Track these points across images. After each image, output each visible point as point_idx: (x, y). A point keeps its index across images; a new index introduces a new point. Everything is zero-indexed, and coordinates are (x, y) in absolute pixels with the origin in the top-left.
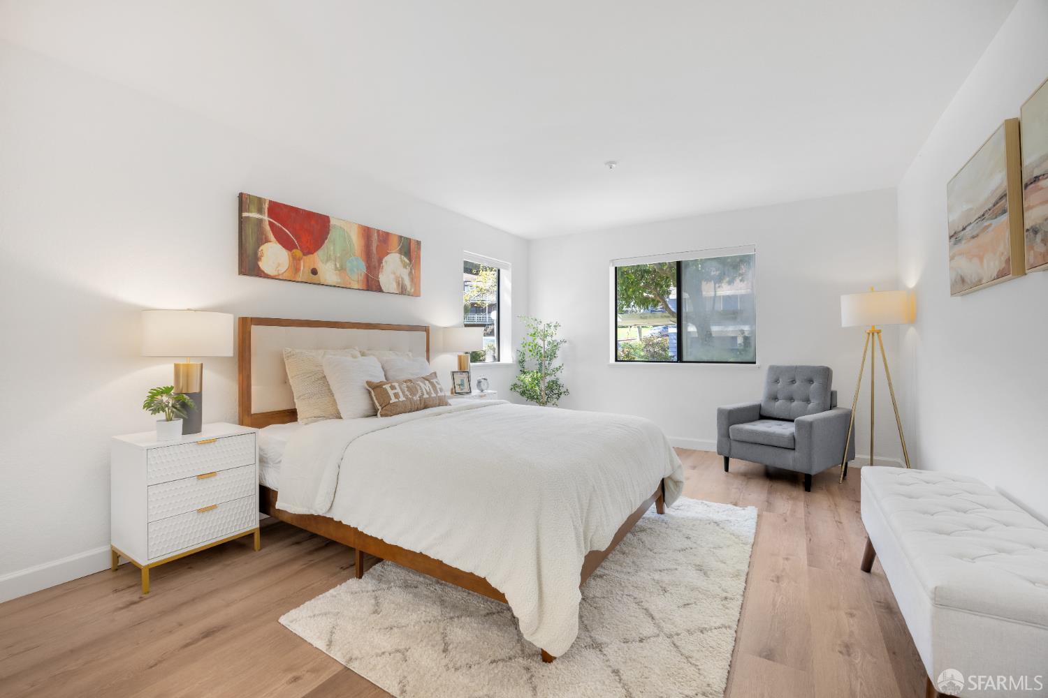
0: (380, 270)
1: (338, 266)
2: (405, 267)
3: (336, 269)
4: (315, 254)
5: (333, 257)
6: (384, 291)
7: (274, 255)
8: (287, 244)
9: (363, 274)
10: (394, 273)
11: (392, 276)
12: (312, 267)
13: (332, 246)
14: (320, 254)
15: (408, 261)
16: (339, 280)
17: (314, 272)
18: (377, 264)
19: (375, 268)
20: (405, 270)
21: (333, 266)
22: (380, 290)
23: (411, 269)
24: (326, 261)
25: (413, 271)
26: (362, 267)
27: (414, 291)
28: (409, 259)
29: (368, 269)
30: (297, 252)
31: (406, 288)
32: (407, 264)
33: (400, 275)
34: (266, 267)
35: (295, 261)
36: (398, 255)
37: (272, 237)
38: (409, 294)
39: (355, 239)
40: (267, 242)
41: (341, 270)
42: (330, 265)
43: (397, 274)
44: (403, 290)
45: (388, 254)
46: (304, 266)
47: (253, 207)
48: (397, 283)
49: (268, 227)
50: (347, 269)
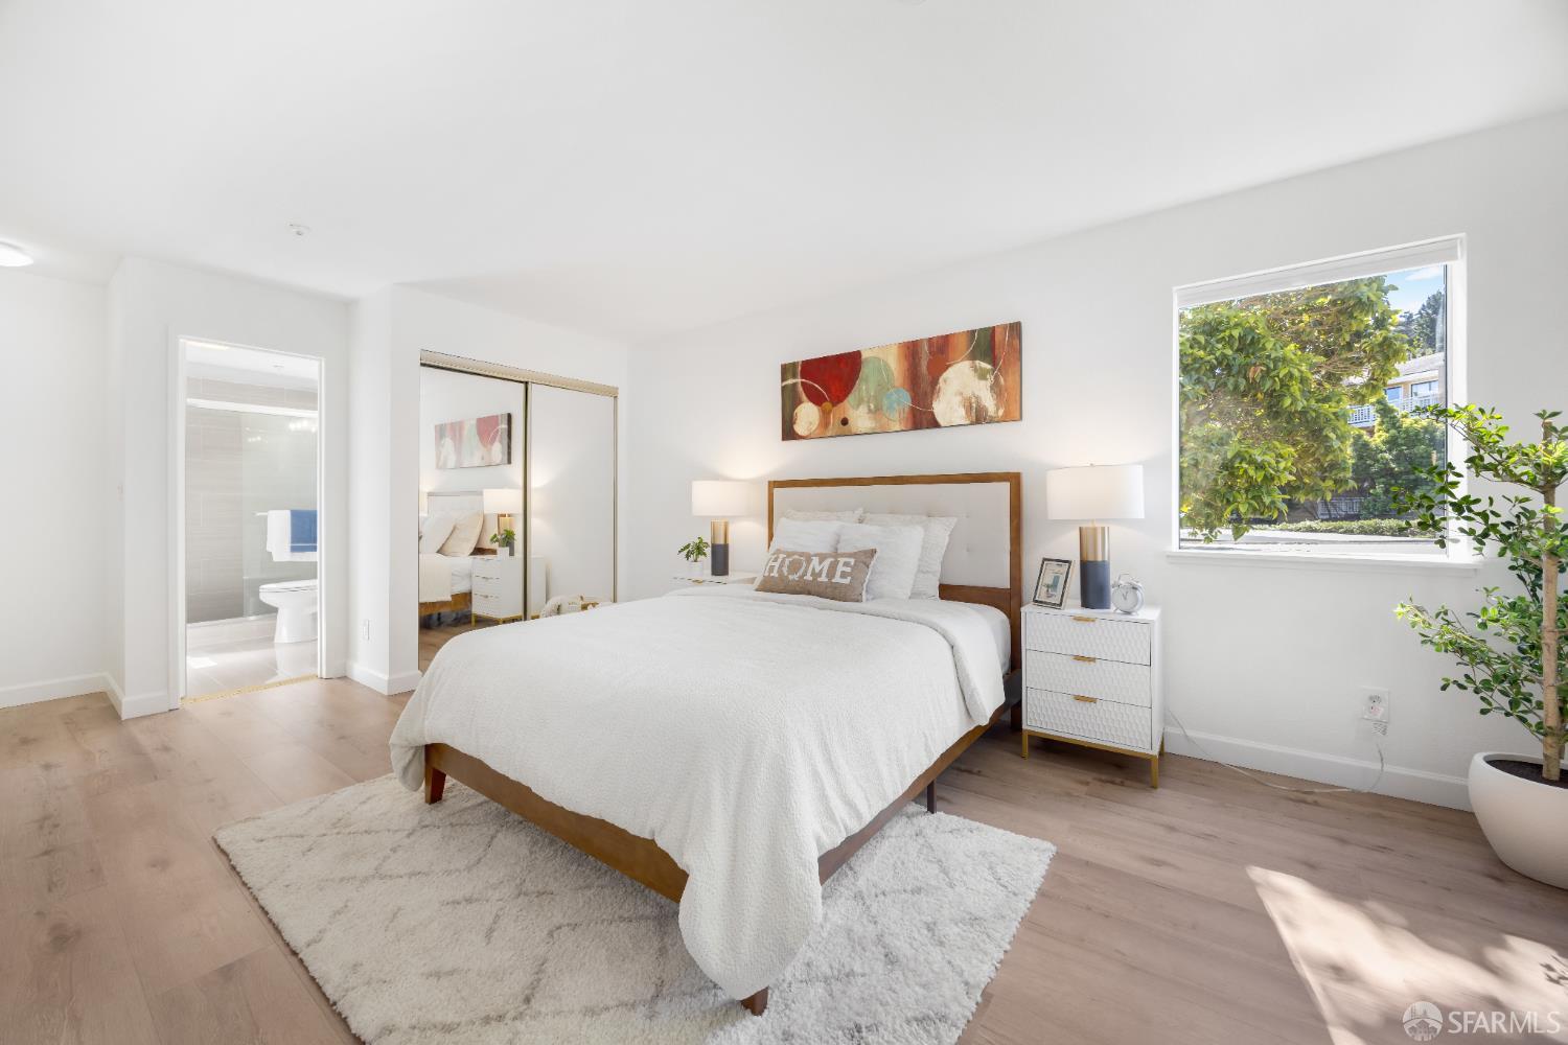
0: (936, 395)
1: (872, 406)
2: (982, 376)
3: (870, 411)
4: (846, 401)
5: (866, 399)
6: (942, 424)
7: (808, 414)
8: (816, 399)
9: (907, 409)
10: (961, 394)
11: (958, 399)
12: (842, 417)
13: (865, 386)
14: (851, 399)
15: (989, 367)
16: (873, 425)
17: (845, 422)
18: (929, 388)
19: (926, 393)
20: (983, 382)
21: (866, 410)
22: (935, 424)
23: (996, 378)
24: (858, 406)
25: (1002, 380)
26: (906, 399)
27: (1006, 414)
28: (994, 363)
29: (915, 400)
30: (827, 405)
31: (986, 411)
32: (988, 371)
33: (974, 395)
34: (799, 429)
35: (825, 415)
36: (967, 363)
37: (804, 397)
38: (991, 421)
39: (895, 365)
40: (801, 402)
41: (876, 412)
42: (863, 409)
43: (968, 393)
44: (979, 417)
45: (948, 367)
46: (834, 419)
47: (789, 374)
48: (969, 408)
49: (800, 389)
50: (885, 408)
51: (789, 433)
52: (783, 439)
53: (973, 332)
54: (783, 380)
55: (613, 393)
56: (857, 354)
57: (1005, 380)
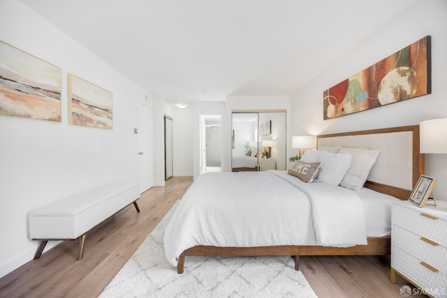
0: (379, 91)
1: (353, 102)
2: (403, 74)
3: (352, 104)
4: (343, 101)
5: (350, 99)
6: (382, 104)
7: (331, 108)
8: (334, 102)
9: (366, 100)
10: (392, 87)
11: (390, 89)
12: (342, 108)
13: (350, 94)
14: (345, 100)
15: (408, 68)
16: (353, 110)
17: (343, 110)
18: (376, 89)
20: (404, 78)
22: (379, 105)
23: (412, 73)
24: (348, 102)
25: (415, 73)
26: (366, 95)
27: (417, 92)
28: (410, 65)
29: (370, 95)
30: (337, 104)
31: (406, 93)
32: (406, 71)
33: (398, 85)
34: (329, 115)
35: (336, 108)
36: (395, 70)
37: (330, 103)
38: (409, 98)
39: (361, 81)
40: (329, 105)
41: (354, 103)
42: (349, 103)
43: (396, 85)
44: (402, 97)
45: (385, 75)
46: (339, 109)
47: (326, 94)
48: (395, 93)
49: (329, 100)
50: (357, 101)
51: (326, 118)
52: (324, 120)
53: (399, 52)
54: (324, 97)
55: (285, 111)
56: (348, 80)
57: (417, 73)
